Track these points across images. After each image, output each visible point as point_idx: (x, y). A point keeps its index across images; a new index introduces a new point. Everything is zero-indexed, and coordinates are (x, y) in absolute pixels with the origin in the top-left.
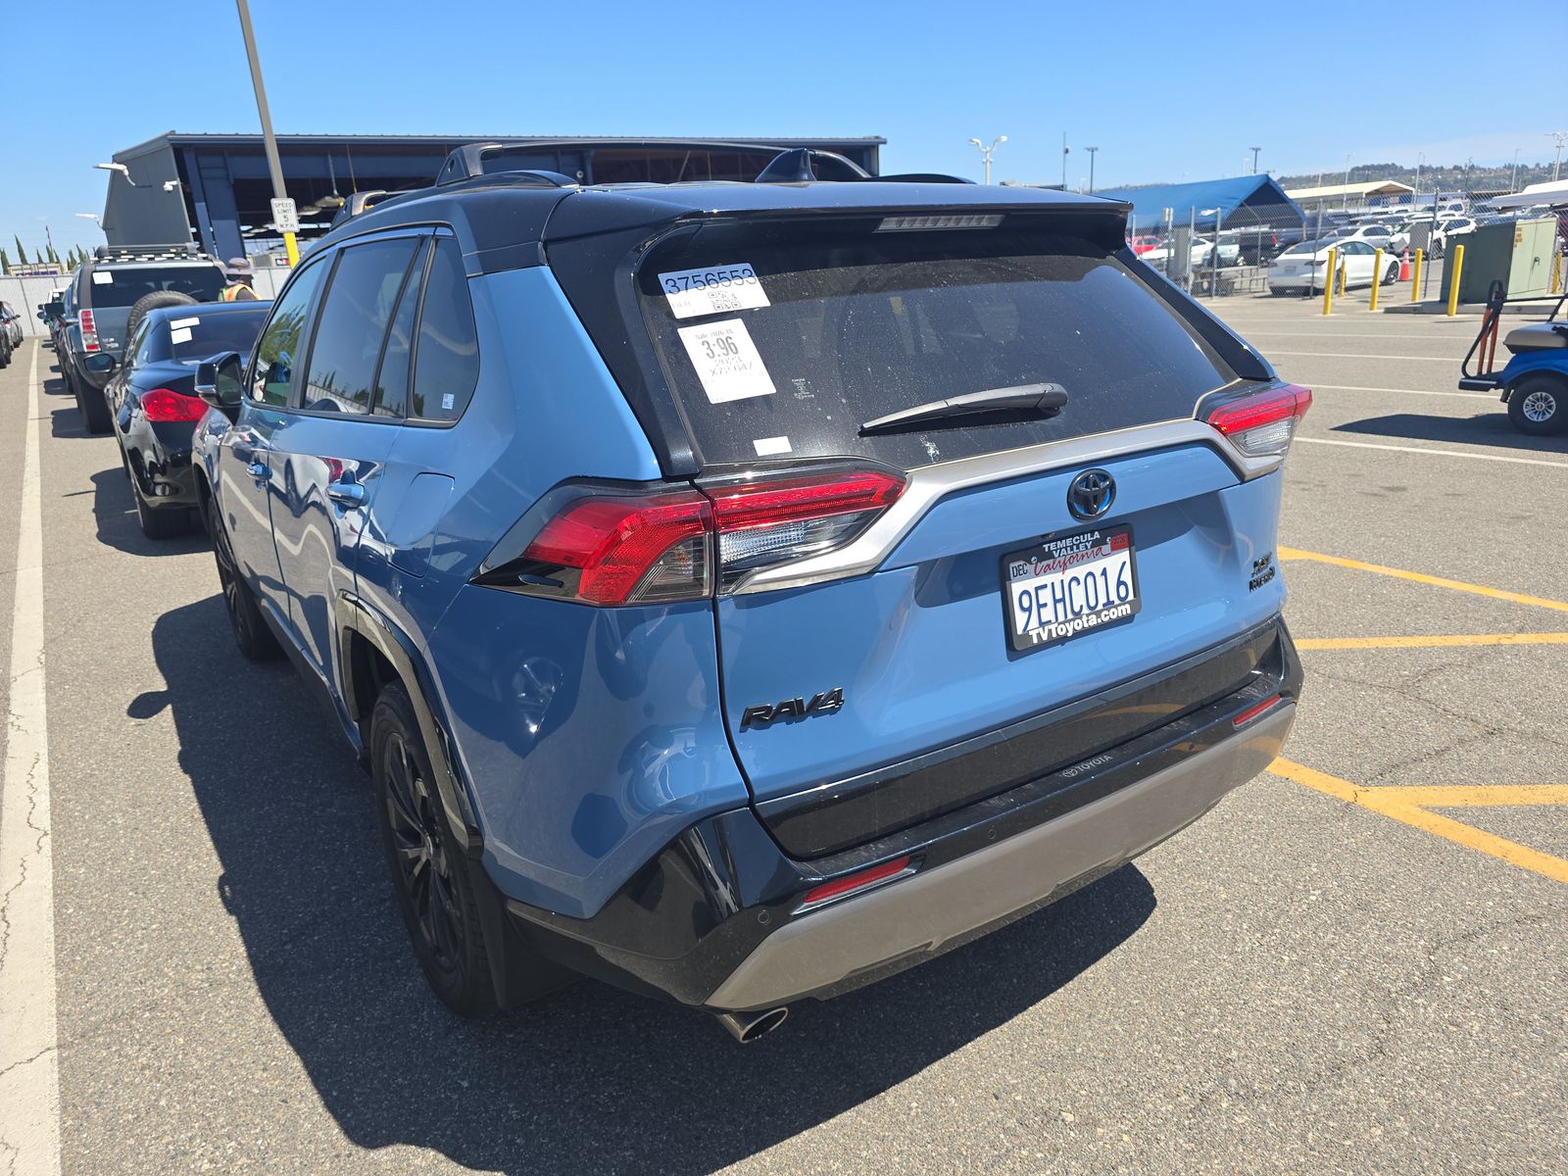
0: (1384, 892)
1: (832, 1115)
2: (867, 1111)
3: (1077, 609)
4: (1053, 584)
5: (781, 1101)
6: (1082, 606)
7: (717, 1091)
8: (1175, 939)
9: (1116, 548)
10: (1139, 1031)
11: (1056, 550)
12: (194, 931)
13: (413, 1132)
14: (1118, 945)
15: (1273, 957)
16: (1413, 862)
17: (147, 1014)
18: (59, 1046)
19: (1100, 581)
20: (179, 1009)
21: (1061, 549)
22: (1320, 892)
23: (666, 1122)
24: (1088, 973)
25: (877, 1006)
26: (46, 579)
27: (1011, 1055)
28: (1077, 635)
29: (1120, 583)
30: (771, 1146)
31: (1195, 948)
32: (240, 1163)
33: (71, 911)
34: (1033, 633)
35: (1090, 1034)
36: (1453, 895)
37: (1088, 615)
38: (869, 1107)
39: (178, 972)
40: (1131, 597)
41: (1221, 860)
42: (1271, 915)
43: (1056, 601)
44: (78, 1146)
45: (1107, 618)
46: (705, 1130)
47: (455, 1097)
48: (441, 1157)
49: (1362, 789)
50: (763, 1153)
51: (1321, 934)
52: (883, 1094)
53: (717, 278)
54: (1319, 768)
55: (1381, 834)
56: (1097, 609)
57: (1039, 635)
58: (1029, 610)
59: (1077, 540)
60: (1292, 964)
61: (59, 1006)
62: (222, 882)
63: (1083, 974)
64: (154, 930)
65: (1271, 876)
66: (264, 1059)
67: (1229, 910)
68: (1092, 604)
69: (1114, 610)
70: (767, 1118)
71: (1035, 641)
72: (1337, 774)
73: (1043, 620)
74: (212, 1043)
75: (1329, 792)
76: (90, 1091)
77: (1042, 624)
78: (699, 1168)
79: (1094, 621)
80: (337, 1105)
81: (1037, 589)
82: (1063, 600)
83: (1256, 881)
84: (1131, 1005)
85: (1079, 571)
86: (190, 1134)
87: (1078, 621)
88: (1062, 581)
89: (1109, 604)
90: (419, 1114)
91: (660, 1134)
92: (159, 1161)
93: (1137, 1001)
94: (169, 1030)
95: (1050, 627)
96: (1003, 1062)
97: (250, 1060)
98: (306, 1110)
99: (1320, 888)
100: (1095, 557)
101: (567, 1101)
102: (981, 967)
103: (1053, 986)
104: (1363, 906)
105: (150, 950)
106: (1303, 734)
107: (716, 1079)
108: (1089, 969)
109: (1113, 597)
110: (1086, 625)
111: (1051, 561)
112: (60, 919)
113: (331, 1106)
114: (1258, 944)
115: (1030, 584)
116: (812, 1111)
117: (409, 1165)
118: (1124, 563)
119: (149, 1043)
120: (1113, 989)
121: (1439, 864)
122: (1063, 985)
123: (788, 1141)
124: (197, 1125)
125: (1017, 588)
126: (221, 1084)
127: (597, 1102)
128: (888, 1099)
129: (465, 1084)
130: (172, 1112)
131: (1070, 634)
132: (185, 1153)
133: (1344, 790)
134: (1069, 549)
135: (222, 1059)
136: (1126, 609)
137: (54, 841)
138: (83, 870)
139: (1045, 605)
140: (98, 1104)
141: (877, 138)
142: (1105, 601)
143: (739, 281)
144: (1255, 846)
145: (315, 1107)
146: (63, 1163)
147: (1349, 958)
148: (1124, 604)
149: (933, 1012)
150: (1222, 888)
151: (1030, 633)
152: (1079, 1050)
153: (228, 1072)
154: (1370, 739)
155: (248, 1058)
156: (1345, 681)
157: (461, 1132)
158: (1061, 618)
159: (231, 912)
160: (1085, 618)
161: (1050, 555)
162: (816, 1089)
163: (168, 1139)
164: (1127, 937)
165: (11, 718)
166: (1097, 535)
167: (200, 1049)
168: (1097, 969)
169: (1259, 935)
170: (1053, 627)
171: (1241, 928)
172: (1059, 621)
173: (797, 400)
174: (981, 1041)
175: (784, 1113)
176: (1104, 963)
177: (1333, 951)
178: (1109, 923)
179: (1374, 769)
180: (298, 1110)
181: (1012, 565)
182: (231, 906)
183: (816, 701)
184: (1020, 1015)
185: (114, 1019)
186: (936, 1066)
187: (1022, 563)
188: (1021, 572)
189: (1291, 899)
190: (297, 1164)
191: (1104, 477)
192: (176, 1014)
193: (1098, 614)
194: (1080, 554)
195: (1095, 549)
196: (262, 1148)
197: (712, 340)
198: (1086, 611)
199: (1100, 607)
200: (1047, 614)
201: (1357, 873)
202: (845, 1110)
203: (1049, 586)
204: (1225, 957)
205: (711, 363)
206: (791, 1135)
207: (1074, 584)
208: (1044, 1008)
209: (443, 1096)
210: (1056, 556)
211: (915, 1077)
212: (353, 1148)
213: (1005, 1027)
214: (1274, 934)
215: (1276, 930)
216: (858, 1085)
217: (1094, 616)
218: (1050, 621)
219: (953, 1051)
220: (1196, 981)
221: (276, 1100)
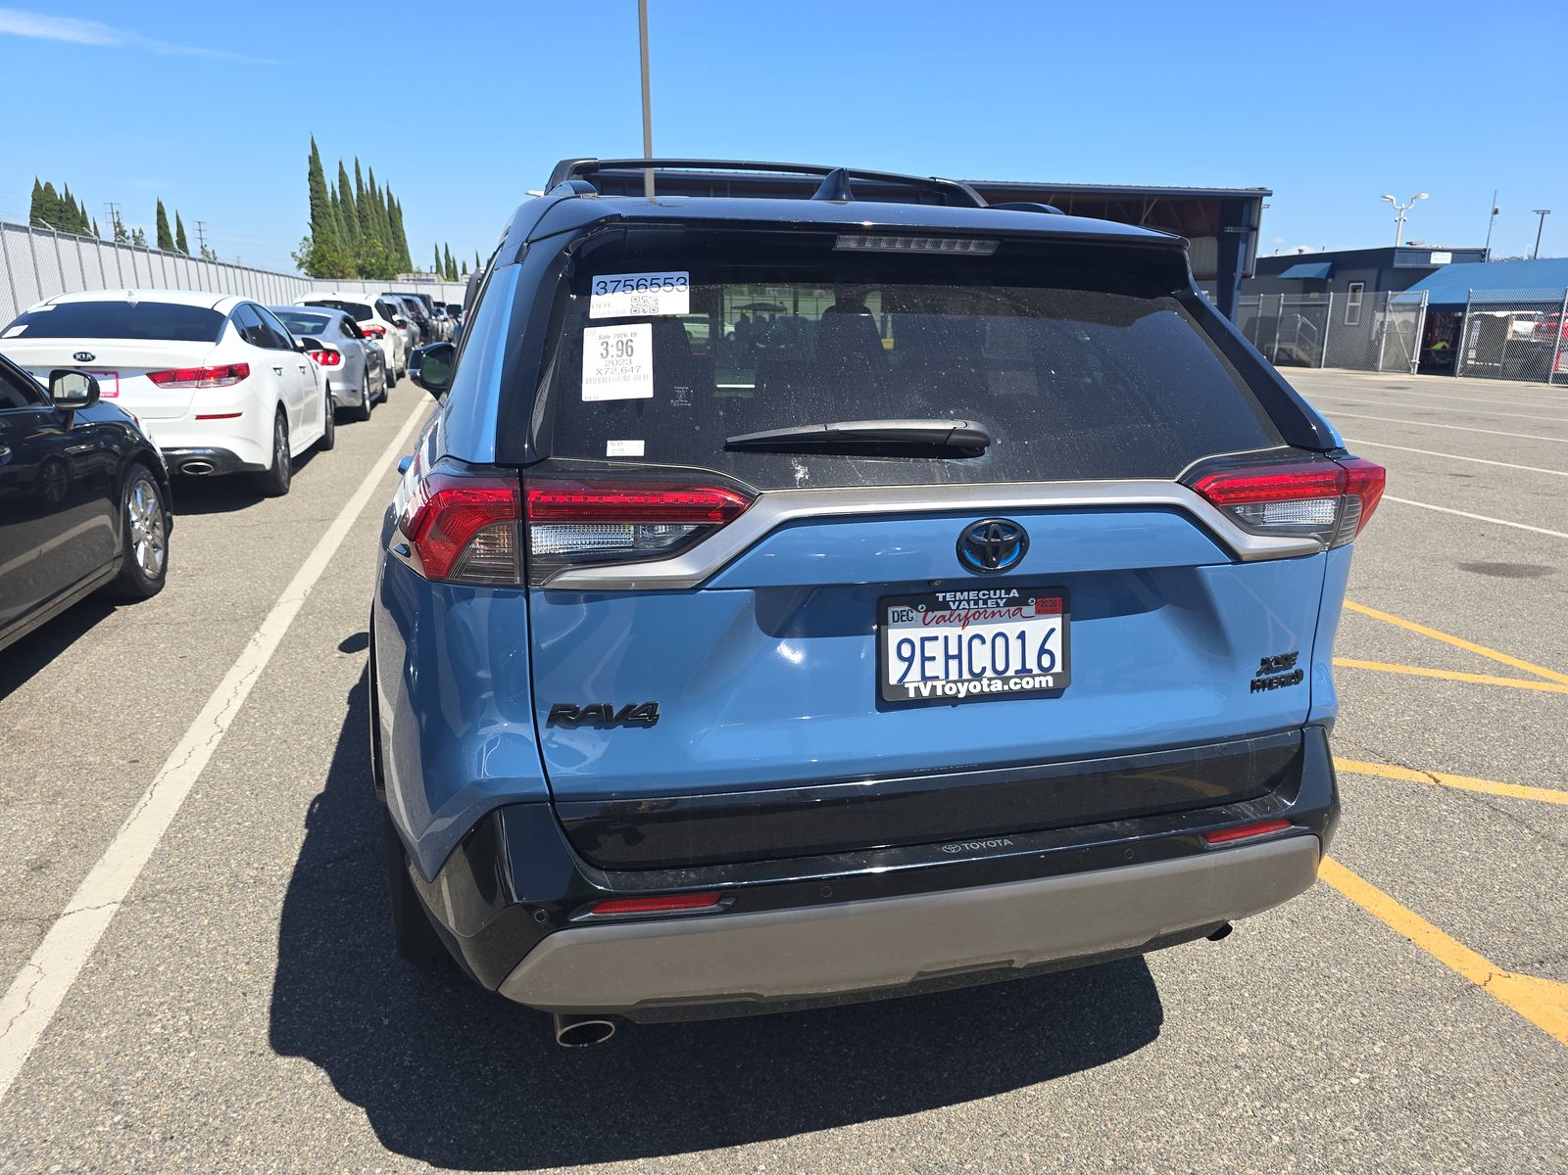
0: (1453, 1097)
1: (676, 1152)
2: (713, 1158)
3: (977, 670)
4: (946, 638)
5: (639, 1123)
6: (984, 669)
7: (588, 1095)
8: (1154, 1081)
9: (1043, 611)
10: (1048, 1167)
11: (954, 602)
12: (273, 834)
13: (320, 1050)
14: (1083, 1069)
15: (1261, 1133)
16: (1517, 1072)
17: (197, 894)
18: (123, 902)
19: (1015, 646)
20: (220, 896)
21: (960, 601)
22: (1368, 1076)
23: (525, 1109)
24: (1029, 1090)
25: (788, 1060)
26: (352, 529)
27: (892, 1150)
28: (971, 698)
29: (1042, 651)
30: (602, 1162)
31: (1171, 1097)
32: (181, 1035)
33: (200, 796)
34: (911, 687)
35: (991, 1153)
36: (1547, 1125)
37: (990, 679)
38: (716, 1156)
39: (239, 865)
40: (1058, 668)
41: (1265, 1011)
42: (1288, 1085)
43: (948, 657)
44: (84, 985)
45: (1019, 687)
46: (554, 1127)
47: (371, 1031)
48: (328, 1079)
49: (1504, 973)
50: (591, 1167)
51: (1338, 1124)
52: (738, 1147)
53: (648, 284)
54: (1459, 936)
55: (1493, 1030)
56: (1008, 674)
57: (917, 689)
58: (910, 660)
59: (984, 595)
60: (1280, 1147)
61: (144, 870)
62: (319, 798)
63: (1024, 1089)
64: (244, 827)
65: (1316, 1043)
66: (253, 954)
67: (1240, 1068)
68: (1000, 667)
69: (1030, 680)
70: (616, 1135)
71: (912, 694)
72: (1480, 948)
73: (928, 674)
74: (225, 930)
75: (1456, 967)
76: (120, 944)
77: (925, 679)
78: (526, 1161)
79: (997, 686)
80: (278, 1010)
81: (923, 640)
82: (959, 657)
83: (1293, 1043)
84: (1057, 1136)
85: (988, 630)
86: (162, 1000)
87: (977, 683)
88: (960, 637)
89: (1024, 671)
90: (334, 1037)
91: (513, 1118)
92: (129, 1015)
93: (1066, 1135)
94: (203, 911)
95: (935, 683)
96: (879, 1154)
97: (242, 952)
98: (255, 1006)
99: (1372, 1073)
100: (1012, 617)
101: (456, 1063)
102: (919, 1050)
103: (983, 1092)
104: (1414, 1107)
105: (232, 842)
106: (1465, 894)
107: (594, 1084)
108: (1035, 1086)
109: (1031, 664)
110: (986, 689)
111: (947, 613)
112: (189, 800)
113: (273, 1010)
114: (1251, 1113)
115: (915, 634)
116: (661, 1142)
117: (299, 1078)
118: (1052, 630)
119: (183, 917)
120: (1048, 1114)
121: (1552, 1084)
122: (994, 1094)
123: (620, 1163)
124: (172, 994)
125: (894, 635)
126: (209, 966)
127: (480, 1072)
128: (740, 1154)
129: (386, 1022)
130: (163, 978)
131: (961, 696)
132: (150, 1015)
133: (1476, 967)
134: (972, 603)
135: (223, 946)
136: (1048, 681)
137: (224, 738)
138: (228, 766)
139: (933, 659)
140: (119, 956)
141: (1262, 189)
142: (1020, 668)
143: (669, 288)
144: (1318, 1005)
145: (263, 1006)
146: (67, 995)
147: (1357, 1161)
148: (1045, 676)
149: (841, 1082)
150: (1247, 1041)
151: (906, 685)
152: (967, 1167)
153: (221, 957)
154: (1552, 919)
155: (242, 950)
156: (1563, 845)
157: (356, 1063)
158: (954, 676)
159: (307, 826)
160: (985, 682)
161: (945, 606)
162: (678, 1121)
163: (146, 999)
164: (1099, 1064)
165: (257, 635)
166: (1014, 593)
167: (214, 933)
168: (1043, 1089)
169: (1258, 1104)
170: (939, 684)
171: (1241, 1090)
172: (951, 678)
173: (672, 406)
174: (871, 1127)
175: (634, 1135)
176: (1055, 1084)
177: (1341, 1147)
178: (1087, 1045)
179: (1535, 953)
180: (250, 1004)
181: (891, 610)
182: (311, 821)
183: (628, 709)
184: (928, 1111)
185: (172, 892)
186: (808, 1136)
187: (907, 608)
188: (904, 618)
189: (1326, 1075)
190: (220, 1050)
191: (1013, 528)
192: (216, 899)
193: (1006, 680)
194: (989, 611)
195: (1012, 609)
196: (205, 1028)
197: (612, 341)
198: (989, 673)
199: (1011, 672)
200: (935, 669)
201: (1431, 1066)
202: (692, 1151)
203: (941, 640)
204: (1201, 1117)
205: (601, 363)
206: (627, 1158)
207: (976, 643)
208: (959, 1112)
209: (362, 1027)
210: (954, 607)
211: (780, 1140)
212: (268, 1049)
213: (904, 1119)
214: (1278, 1108)
215: (1284, 1105)
216: (720, 1130)
217: (999, 682)
218: (938, 677)
219: (835, 1126)
220: (1149, 1133)
221: (239, 992)
